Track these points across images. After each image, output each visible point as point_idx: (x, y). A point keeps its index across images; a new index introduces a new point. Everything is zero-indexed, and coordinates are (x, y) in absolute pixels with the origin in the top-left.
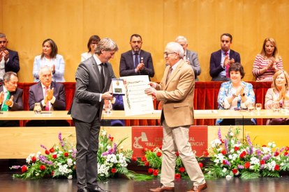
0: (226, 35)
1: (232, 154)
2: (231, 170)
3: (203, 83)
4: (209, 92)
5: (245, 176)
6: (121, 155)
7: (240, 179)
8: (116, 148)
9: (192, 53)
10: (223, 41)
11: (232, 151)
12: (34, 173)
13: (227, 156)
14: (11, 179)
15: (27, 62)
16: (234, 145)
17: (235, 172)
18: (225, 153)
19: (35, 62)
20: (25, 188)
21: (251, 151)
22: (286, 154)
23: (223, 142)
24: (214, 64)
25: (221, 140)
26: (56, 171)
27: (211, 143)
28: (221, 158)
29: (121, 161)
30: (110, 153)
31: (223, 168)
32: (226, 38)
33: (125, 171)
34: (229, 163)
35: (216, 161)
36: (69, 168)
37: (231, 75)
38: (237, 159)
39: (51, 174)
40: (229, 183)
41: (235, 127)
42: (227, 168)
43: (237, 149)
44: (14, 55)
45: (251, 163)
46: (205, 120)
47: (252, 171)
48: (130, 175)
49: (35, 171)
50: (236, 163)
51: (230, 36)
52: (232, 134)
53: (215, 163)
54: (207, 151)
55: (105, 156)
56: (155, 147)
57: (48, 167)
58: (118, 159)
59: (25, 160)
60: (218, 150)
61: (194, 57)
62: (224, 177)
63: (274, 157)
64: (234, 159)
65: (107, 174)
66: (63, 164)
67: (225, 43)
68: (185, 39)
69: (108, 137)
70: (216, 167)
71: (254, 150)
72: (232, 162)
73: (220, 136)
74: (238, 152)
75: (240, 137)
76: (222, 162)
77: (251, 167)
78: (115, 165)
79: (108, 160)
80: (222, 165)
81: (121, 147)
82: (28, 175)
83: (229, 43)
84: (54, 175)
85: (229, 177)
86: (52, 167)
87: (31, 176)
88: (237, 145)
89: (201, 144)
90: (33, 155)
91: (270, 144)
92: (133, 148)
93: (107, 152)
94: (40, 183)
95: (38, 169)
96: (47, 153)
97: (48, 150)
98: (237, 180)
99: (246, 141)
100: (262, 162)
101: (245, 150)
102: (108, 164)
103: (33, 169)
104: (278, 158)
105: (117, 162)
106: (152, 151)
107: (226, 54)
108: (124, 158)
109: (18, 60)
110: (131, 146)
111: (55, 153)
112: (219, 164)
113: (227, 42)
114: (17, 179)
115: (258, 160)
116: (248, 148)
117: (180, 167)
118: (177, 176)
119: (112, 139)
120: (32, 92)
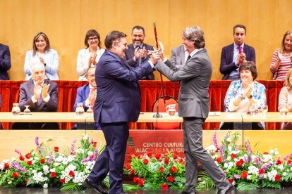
1: (227, 162)
4: (215, 92)
5: (242, 187)
7: (236, 191)
8: (97, 154)
10: (238, 34)
11: (229, 158)
12: (6, 181)
13: (222, 164)
18: (220, 162)
21: (250, 159)
22: (289, 162)
23: (218, 149)
25: (216, 146)
26: (30, 179)
30: (90, 160)
32: (240, 30)
34: (223, 172)
36: (44, 176)
38: (233, 167)
39: (25, 182)
41: (233, 132)
43: (234, 156)
44: (5, 49)
45: (249, 172)
47: (250, 182)
49: (7, 179)
50: (232, 172)
51: (245, 28)
52: (229, 140)
56: (143, 154)
57: (22, 174)
63: (276, 166)
64: (230, 168)
66: (38, 171)
69: (90, 142)
71: (253, 157)
72: (227, 171)
73: (215, 142)
74: (236, 160)
75: (239, 143)
77: (249, 177)
79: (88, 168)
84: (28, 183)
86: (26, 175)
87: (3, 185)
88: (235, 153)
90: (6, 161)
91: (272, 151)
93: (88, 158)
94: (13, 191)
95: (11, 177)
96: (22, 159)
97: (24, 155)
98: (233, 192)
99: (245, 147)
100: (261, 172)
101: (243, 158)
103: (5, 176)
104: (281, 167)
106: (139, 158)
109: (9, 55)
111: (31, 159)
113: (242, 34)
115: (258, 169)
116: (246, 155)
117: (168, 175)
118: (164, 186)
119: (95, 144)
120: (24, 90)
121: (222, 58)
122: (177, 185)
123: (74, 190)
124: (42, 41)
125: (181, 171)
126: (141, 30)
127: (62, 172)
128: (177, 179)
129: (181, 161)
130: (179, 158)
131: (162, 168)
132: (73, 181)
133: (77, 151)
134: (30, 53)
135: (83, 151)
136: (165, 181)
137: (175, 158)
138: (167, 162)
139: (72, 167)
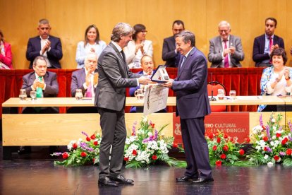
0: (272, 19)
1: (274, 140)
2: (272, 157)
3: (245, 69)
4: (251, 78)
5: (287, 163)
6: (161, 142)
7: (282, 166)
8: (157, 135)
9: (235, 38)
10: (268, 25)
11: (274, 137)
12: (75, 160)
13: (269, 143)
14: (53, 166)
15: (70, 48)
16: (276, 131)
17: (276, 158)
18: (267, 140)
19: (78, 49)
20: (66, 175)
23: (264, 129)
24: (257, 49)
25: (263, 127)
26: (97, 157)
27: (253, 129)
28: (263, 144)
29: (162, 148)
30: (151, 140)
31: (264, 154)
33: (166, 158)
34: (270, 149)
35: (258, 148)
37: (274, 60)
38: (278, 145)
39: (93, 160)
40: (271, 170)
41: (277, 113)
42: (269, 154)
43: (278, 135)
44: (57, 41)
46: (248, 106)
48: (171, 162)
49: (76, 158)
50: (277, 150)
51: (275, 21)
52: (274, 120)
53: (256, 150)
54: (248, 138)
55: (146, 143)
57: (89, 153)
58: (159, 146)
59: (66, 147)
60: (260, 136)
61: (237, 42)
62: (266, 164)
64: (276, 146)
65: (148, 161)
67: (269, 27)
68: (229, 24)
69: (149, 123)
70: (258, 154)
72: (274, 148)
73: (261, 123)
74: (280, 138)
75: (282, 123)
76: (263, 148)
78: (156, 152)
79: (149, 147)
80: (263, 152)
81: (162, 133)
82: (70, 162)
83: (273, 28)
84: (96, 162)
85: (271, 164)
86: (93, 154)
87: (72, 163)
88: (279, 132)
89: (243, 131)
90: (74, 142)
92: (174, 135)
93: (148, 138)
94: (81, 169)
95: (79, 156)
96: (88, 139)
97: (90, 137)
98: (279, 167)
99: (288, 127)
101: (287, 136)
102: (149, 150)
103: (74, 156)
105: (157, 148)
107: (270, 39)
108: (165, 145)
109: (61, 46)
110: (172, 132)
111: (96, 140)
112: (261, 151)
113: (271, 26)
114: (59, 166)
116: (290, 134)
117: (221, 153)
118: (218, 163)
119: (153, 125)
120: (75, 77)
121: (254, 47)
122: (229, 161)
123: (138, 167)
124: (94, 33)
125: (232, 149)
126: (181, 25)
127: (126, 151)
128: (229, 156)
129: (232, 140)
130: (229, 137)
131: (215, 147)
132: (136, 159)
133: (137, 132)
134: (82, 44)
135: (143, 132)
136: (218, 158)
137: (226, 137)
138: (219, 141)
139: (134, 147)
